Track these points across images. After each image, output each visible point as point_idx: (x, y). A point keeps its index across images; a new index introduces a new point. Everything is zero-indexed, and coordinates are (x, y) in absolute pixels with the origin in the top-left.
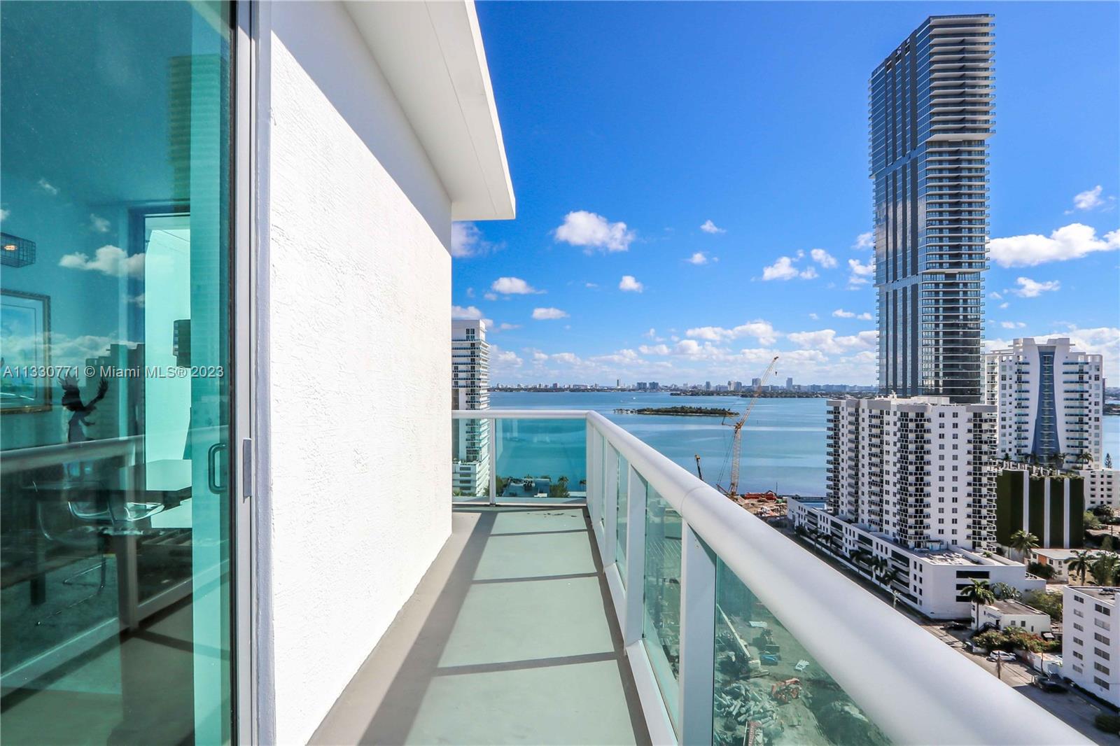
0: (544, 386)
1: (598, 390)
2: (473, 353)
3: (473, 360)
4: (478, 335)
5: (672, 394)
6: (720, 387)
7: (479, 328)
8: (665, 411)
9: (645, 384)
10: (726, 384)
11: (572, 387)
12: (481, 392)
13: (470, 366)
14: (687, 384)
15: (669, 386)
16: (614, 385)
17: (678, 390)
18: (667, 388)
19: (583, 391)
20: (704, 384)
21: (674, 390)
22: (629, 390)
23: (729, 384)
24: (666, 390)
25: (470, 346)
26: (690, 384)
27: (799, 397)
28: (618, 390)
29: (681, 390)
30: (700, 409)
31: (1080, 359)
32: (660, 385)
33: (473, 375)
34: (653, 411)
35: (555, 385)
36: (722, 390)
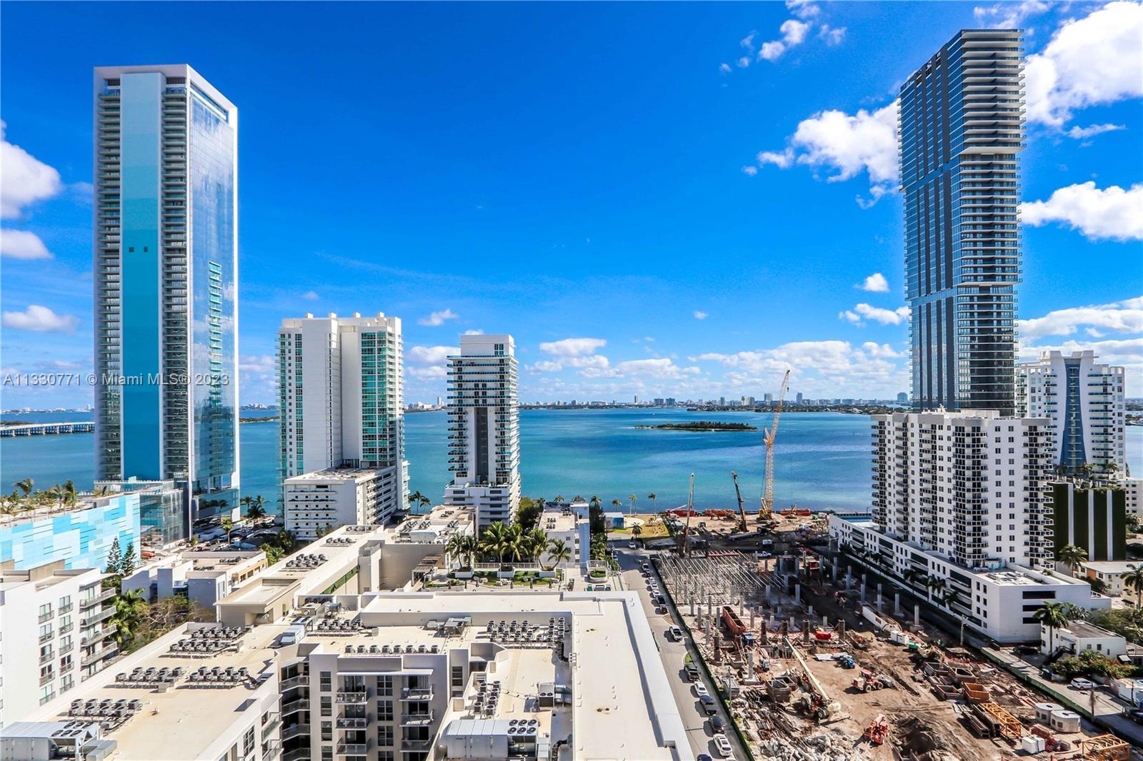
0: (562, 403)
1: (616, 407)
2: (502, 369)
3: (502, 377)
4: (508, 351)
5: (688, 410)
6: (734, 402)
7: (508, 344)
8: (686, 427)
9: (662, 400)
10: (740, 400)
11: (590, 404)
12: (511, 410)
13: (499, 383)
14: (702, 400)
15: (685, 402)
16: (632, 402)
17: (693, 405)
18: (683, 404)
19: (602, 407)
20: (718, 399)
21: (690, 405)
22: (647, 406)
23: (743, 399)
24: (682, 406)
25: (498, 362)
26: (705, 400)
27: (810, 411)
28: (636, 406)
29: (697, 406)
31: (1105, 371)
32: (676, 401)
33: (502, 393)
35: (574, 402)
36: (736, 405)
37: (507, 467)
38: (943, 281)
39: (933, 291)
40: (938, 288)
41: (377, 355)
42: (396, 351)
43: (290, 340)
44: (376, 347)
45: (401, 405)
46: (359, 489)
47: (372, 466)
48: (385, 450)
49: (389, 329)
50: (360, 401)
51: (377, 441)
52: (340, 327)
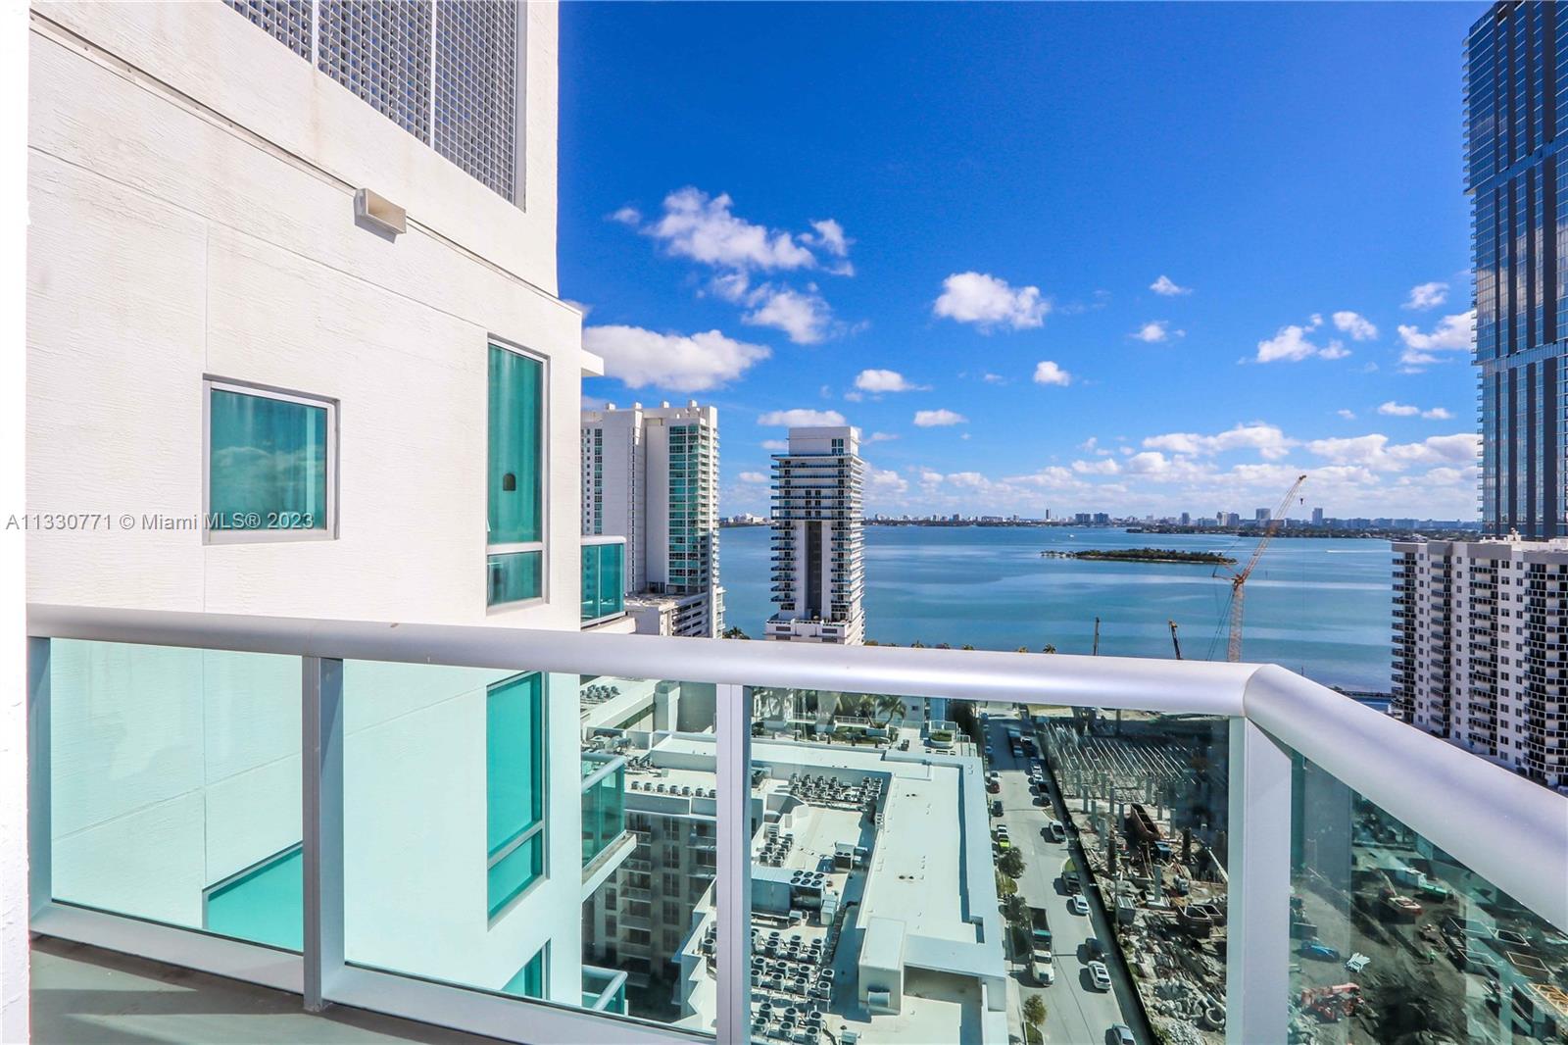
0: (940, 517)
1: (1018, 525)
2: (841, 472)
3: (841, 482)
4: (849, 448)
5: (1129, 531)
6: (1205, 521)
7: (849, 438)
8: (1120, 556)
9: (1089, 516)
10: (1214, 517)
11: (980, 520)
12: (852, 526)
13: (836, 490)
14: (1152, 517)
15: (1125, 519)
16: (1042, 517)
17: (1138, 524)
18: (1122, 523)
19: (996, 525)
20: (1179, 517)
21: (1132, 525)
22: (1065, 525)
23: (1220, 516)
24: (1120, 525)
25: (836, 462)
26: (1158, 516)
27: (1334, 536)
28: (1048, 524)
29: (1144, 525)
30: (1173, 552)
32: (1111, 517)
33: (841, 503)
34: (1100, 554)
35: (956, 517)
36: (1207, 526)
37: (845, 599)
38: (1539, 333)
39: (1521, 348)
40: (1531, 344)
41: (687, 454)
42: (710, 449)
43: (589, 436)
44: (687, 444)
45: (716, 517)
46: (663, 618)
47: (680, 591)
48: (695, 572)
49: (703, 422)
50: (667, 511)
51: (686, 560)
52: (645, 420)
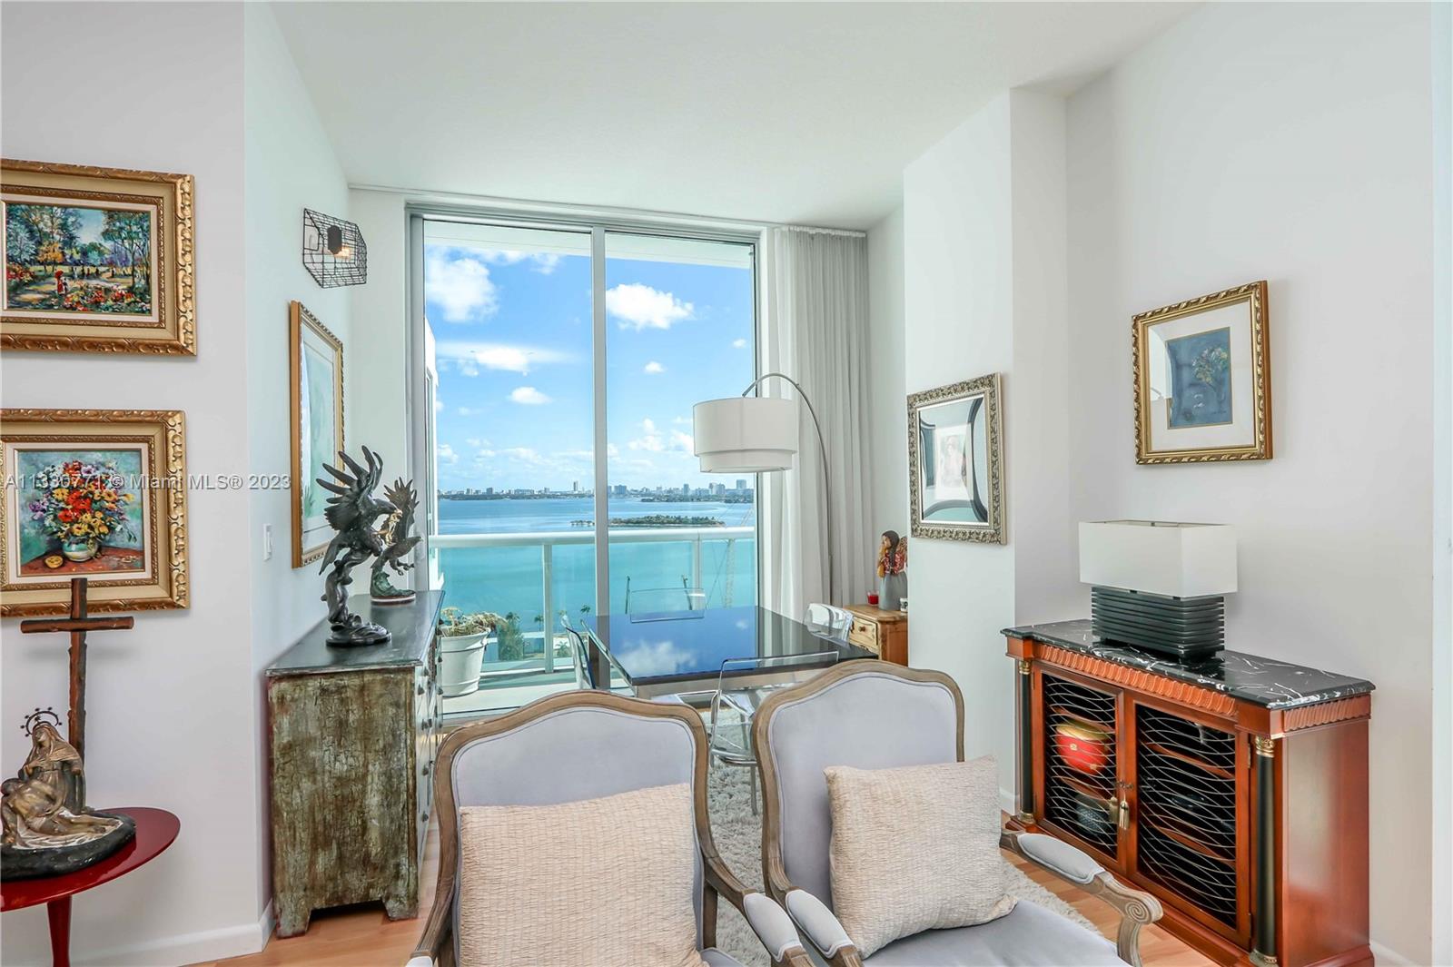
0: (474, 491)
1: (549, 497)
5: (643, 500)
6: (700, 491)
8: (637, 522)
10: (707, 487)
11: (513, 493)
14: (661, 488)
15: (639, 490)
16: (569, 489)
17: (650, 495)
18: (636, 493)
20: (681, 487)
21: (645, 495)
23: (711, 486)
24: (636, 496)
28: (575, 496)
29: (654, 495)
30: (679, 518)
32: (629, 489)
34: (622, 522)
35: (490, 490)
36: (703, 494)
